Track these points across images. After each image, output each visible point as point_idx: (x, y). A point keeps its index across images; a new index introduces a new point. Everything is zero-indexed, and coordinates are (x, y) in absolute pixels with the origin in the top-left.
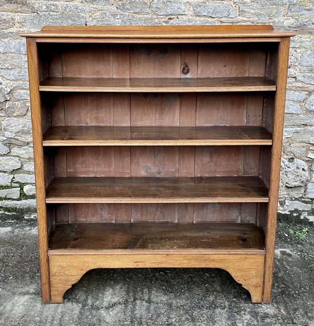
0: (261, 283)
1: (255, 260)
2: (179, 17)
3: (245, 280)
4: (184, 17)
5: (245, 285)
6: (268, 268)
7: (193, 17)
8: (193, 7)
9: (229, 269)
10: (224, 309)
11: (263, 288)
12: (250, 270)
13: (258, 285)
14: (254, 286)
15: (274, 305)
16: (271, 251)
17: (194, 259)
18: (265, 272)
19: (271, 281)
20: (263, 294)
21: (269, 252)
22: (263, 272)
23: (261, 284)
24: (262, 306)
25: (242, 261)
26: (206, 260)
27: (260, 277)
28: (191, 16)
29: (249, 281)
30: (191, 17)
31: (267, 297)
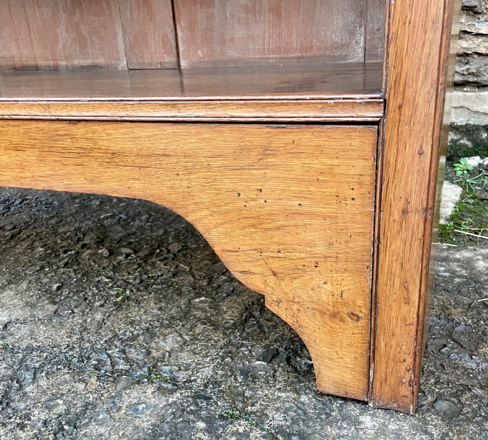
0: (360, 302)
1: (317, 164)
3: (275, 274)
5: (279, 302)
6: (396, 215)
9: (194, 211)
10: (172, 392)
11: (373, 332)
12: (298, 221)
13: (345, 310)
14: (323, 313)
15: (430, 428)
16: (420, 100)
17: (33, 146)
18: (377, 241)
19: (415, 297)
20: (371, 357)
21: (406, 110)
22: (368, 243)
23: (362, 304)
24: (361, 418)
25: (251, 166)
26: (84, 153)
27: (350, 266)
29: (296, 284)
31: (392, 380)
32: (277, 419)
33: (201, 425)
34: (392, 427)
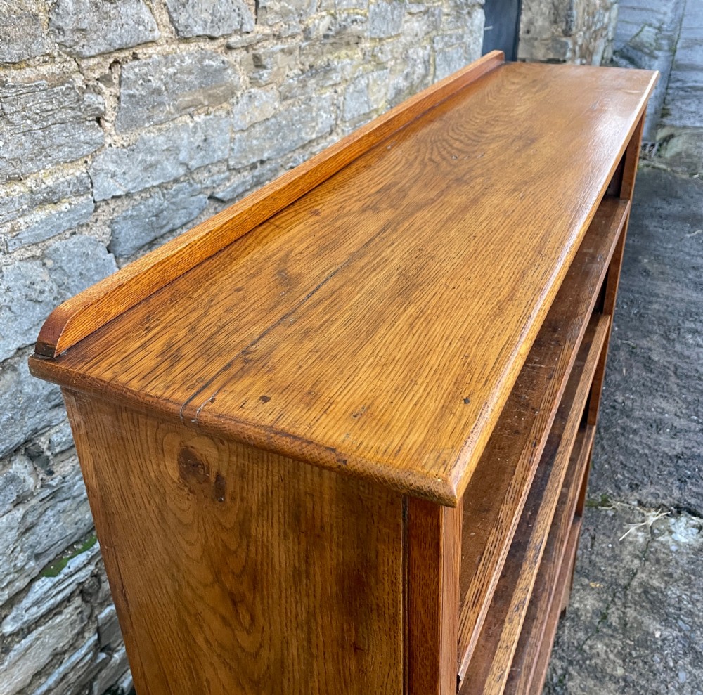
2: (139, 51)
4: (150, 50)
7: (170, 45)
8: (169, 13)
28: (167, 41)
30: (167, 48)
32: (581, 635)
33: (588, 662)
34: (578, 598)
